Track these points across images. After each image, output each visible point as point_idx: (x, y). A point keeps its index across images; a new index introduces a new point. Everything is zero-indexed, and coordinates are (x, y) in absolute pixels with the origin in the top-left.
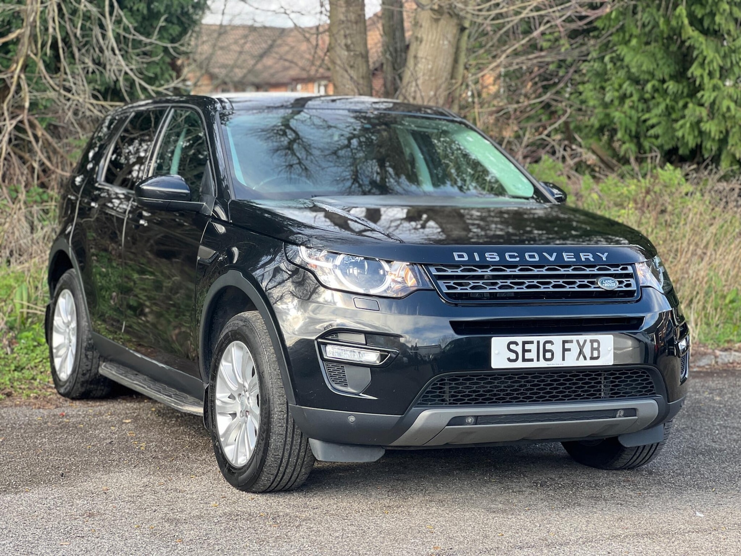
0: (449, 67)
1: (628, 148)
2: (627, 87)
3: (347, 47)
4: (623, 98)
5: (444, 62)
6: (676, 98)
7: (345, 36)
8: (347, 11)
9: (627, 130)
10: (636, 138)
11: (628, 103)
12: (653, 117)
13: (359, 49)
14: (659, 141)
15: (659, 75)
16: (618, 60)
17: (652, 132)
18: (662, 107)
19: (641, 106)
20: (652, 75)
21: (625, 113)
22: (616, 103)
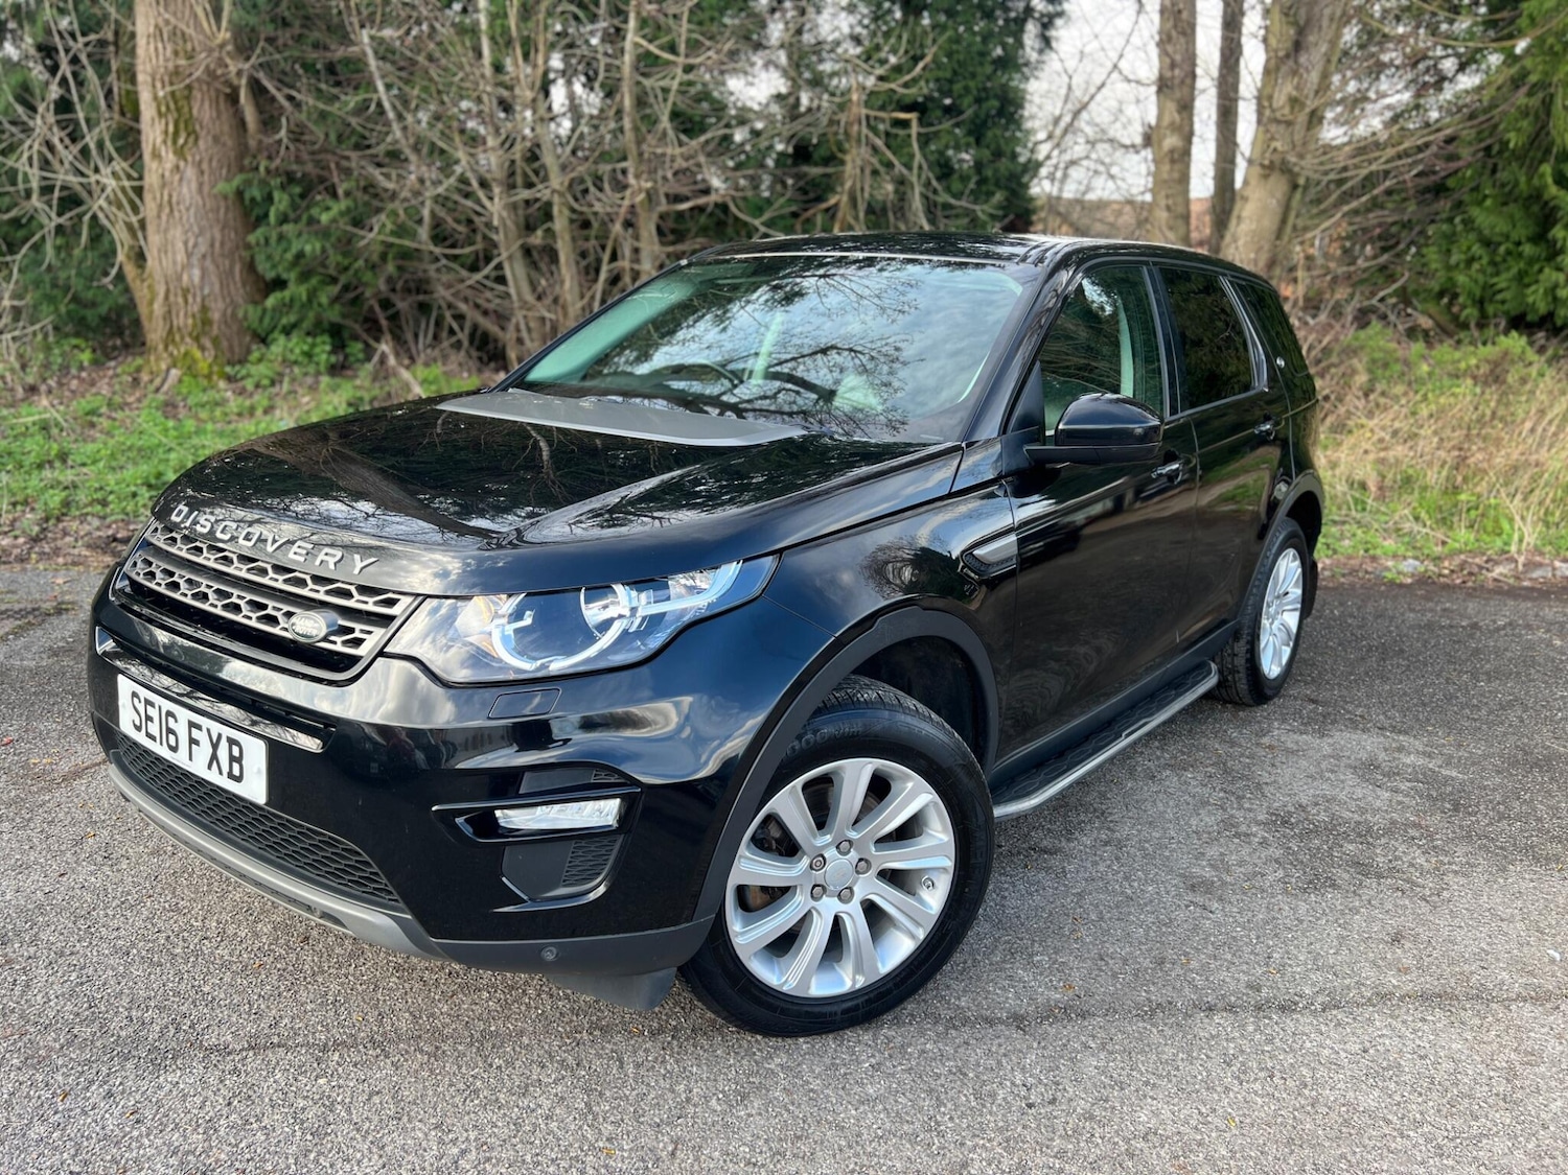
0: (1275, 227)
1: (1471, 313)
2: (1477, 249)
3: (1168, 208)
4: (1470, 261)
5: (1270, 223)
6: (1531, 261)
7: (1167, 197)
8: (1172, 170)
9: (1470, 294)
10: (1481, 303)
11: (1476, 266)
12: (1502, 281)
13: (1180, 209)
14: (1506, 307)
15: (1515, 236)
16: (1468, 223)
17: (1499, 297)
18: (1514, 271)
19: (1490, 270)
20: (1507, 237)
21: (1470, 277)
22: (1462, 266)
